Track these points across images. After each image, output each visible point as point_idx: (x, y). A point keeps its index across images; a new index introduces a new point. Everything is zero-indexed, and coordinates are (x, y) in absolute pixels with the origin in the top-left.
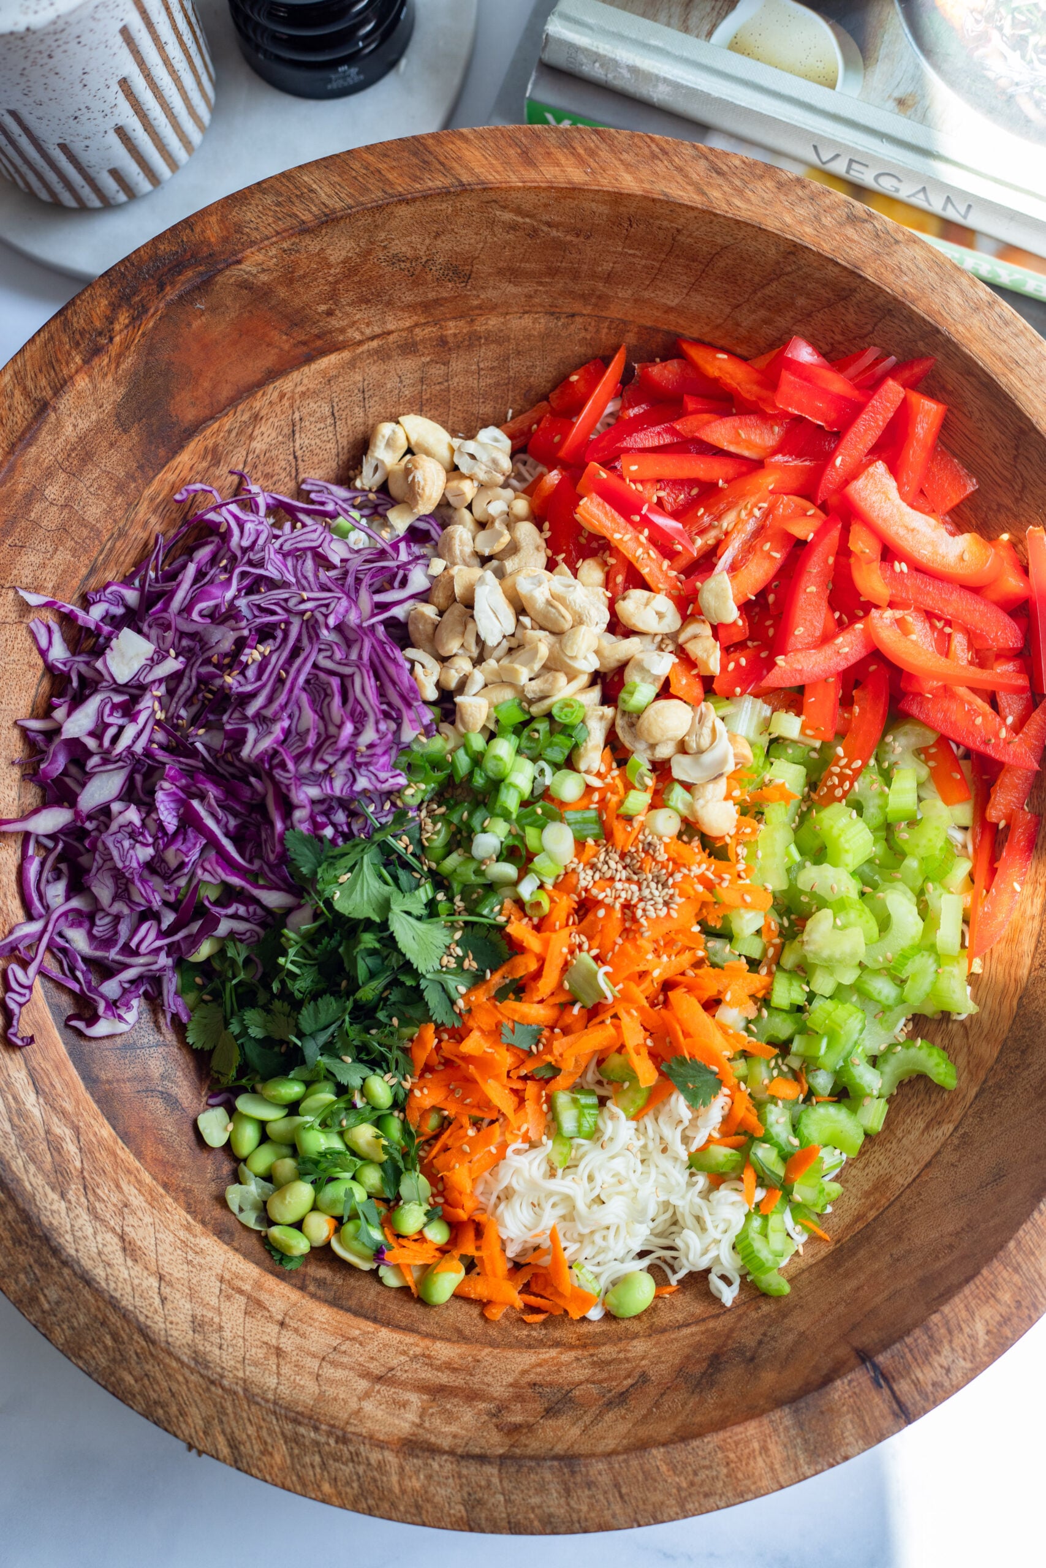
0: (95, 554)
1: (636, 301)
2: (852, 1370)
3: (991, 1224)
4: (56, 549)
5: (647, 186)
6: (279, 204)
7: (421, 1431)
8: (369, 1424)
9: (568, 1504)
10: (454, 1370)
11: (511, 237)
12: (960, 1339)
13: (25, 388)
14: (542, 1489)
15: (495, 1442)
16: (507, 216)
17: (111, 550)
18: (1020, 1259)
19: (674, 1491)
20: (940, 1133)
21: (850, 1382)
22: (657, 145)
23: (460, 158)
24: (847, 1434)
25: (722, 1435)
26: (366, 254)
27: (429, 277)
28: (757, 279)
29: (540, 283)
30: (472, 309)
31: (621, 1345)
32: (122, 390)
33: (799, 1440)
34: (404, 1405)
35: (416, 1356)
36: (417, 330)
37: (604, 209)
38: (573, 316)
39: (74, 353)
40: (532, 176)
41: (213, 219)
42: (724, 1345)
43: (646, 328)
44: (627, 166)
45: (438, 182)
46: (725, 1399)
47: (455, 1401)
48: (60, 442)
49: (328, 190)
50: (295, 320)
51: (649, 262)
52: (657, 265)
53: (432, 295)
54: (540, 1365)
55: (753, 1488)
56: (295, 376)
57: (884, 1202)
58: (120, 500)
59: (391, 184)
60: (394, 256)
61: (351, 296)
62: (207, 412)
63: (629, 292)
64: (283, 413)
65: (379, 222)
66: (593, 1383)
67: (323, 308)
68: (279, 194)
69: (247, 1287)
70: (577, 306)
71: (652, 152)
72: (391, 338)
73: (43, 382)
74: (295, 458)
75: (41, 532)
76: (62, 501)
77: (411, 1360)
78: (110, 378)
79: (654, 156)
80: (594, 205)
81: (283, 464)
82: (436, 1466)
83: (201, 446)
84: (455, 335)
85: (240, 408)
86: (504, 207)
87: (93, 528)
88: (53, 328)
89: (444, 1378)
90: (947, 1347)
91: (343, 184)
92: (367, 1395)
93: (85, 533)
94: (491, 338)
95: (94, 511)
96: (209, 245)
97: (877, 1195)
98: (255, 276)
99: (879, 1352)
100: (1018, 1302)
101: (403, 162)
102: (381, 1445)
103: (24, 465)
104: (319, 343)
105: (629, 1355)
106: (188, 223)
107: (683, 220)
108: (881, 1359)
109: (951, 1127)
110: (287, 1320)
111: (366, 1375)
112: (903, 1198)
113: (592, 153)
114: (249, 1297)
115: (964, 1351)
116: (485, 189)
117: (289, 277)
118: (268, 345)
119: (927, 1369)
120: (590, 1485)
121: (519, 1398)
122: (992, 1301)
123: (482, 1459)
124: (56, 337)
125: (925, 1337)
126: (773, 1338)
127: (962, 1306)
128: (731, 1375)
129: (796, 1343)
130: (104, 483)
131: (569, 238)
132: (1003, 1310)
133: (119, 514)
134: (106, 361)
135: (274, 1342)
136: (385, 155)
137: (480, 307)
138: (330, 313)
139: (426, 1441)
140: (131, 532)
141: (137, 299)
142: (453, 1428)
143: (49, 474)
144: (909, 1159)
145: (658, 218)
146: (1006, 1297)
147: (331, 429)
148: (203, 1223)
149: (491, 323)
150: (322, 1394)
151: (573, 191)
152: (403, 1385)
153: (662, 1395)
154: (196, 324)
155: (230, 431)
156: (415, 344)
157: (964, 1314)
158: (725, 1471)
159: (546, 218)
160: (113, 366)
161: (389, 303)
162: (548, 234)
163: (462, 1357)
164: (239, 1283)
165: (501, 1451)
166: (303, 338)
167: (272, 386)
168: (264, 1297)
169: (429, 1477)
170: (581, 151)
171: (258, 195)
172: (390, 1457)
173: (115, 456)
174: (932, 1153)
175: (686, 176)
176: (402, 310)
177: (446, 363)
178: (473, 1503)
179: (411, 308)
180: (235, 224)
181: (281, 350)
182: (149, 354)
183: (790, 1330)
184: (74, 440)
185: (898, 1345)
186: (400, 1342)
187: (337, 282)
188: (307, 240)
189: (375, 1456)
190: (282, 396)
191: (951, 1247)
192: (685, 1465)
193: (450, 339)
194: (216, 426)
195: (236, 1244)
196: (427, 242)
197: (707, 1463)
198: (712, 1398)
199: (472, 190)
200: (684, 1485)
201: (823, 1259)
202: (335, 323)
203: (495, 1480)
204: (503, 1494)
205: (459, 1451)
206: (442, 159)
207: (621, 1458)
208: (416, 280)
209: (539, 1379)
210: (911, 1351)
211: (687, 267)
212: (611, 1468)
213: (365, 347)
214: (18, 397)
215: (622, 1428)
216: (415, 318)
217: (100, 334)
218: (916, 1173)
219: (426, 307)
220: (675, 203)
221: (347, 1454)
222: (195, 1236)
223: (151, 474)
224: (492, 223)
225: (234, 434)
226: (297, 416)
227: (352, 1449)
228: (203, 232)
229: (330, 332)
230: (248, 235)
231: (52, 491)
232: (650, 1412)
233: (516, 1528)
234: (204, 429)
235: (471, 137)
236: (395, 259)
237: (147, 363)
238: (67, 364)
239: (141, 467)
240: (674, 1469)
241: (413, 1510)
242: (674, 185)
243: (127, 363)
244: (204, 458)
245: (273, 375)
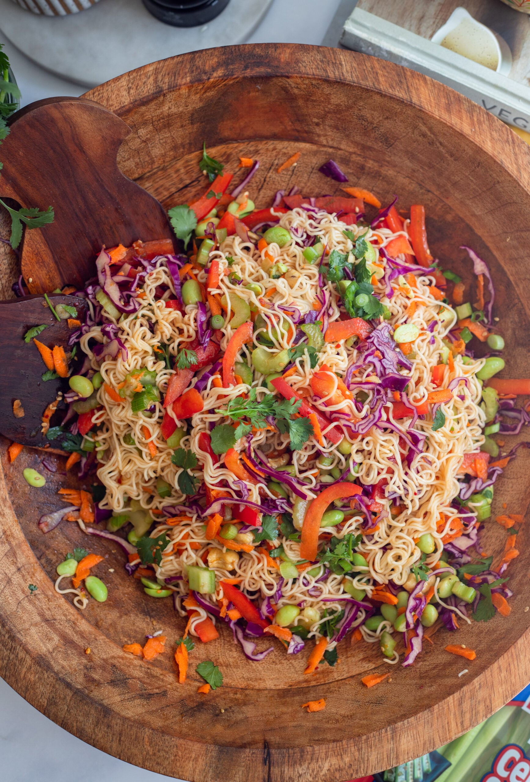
0: (146, 171)
1: (461, 202)
2: (257, 748)
3: (361, 722)
4: (129, 159)
5: (496, 153)
6: (322, 61)
7: (49, 656)
8: (28, 639)
9: (94, 729)
10: (83, 637)
11: (420, 139)
12: (314, 765)
13: (156, 78)
14: (87, 715)
15: (79, 681)
16: (424, 129)
17: (155, 173)
18: (363, 746)
19: (145, 753)
20: (367, 665)
21: (253, 753)
22: (512, 137)
23: (418, 89)
24: (237, 776)
25: (181, 741)
26: (349, 108)
27: (372, 135)
28: (522, 226)
29: (422, 168)
30: (384, 160)
31: (164, 672)
32: (201, 104)
33: (214, 765)
34: (50, 639)
35: (70, 620)
36: (354, 156)
37: (470, 152)
38: (429, 191)
39: (188, 75)
40: (446, 117)
41: (288, 51)
42: (209, 701)
43: (459, 217)
44: (492, 139)
45: (400, 94)
46: (194, 725)
47: (74, 651)
48: (159, 112)
49: (348, 68)
50: (300, 118)
51: (477, 188)
52: (480, 191)
53: (369, 144)
54: (122, 658)
55: (180, 773)
56: (286, 143)
57: (322, 681)
58: (171, 153)
59: (379, 83)
60: (362, 116)
61: (332, 122)
62: (235, 136)
63: (461, 196)
64: (270, 156)
65: (363, 97)
66: (141, 681)
67: (315, 120)
68: (325, 57)
69: (14, 543)
70: (433, 188)
71: (508, 139)
72: (340, 152)
73: (166, 80)
74: (265, 180)
75: (126, 147)
76: (144, 139)
77: (66, 621)
78: (198, 96)
79: (507, 141)
80: (466, 147)
81: (257, 180)
82: (46, 676)
83: (224, 150)
84: (370, 168)
85: (252, 143)
86: (425, 124)
87: (152, 159)
88: (186, 58)
89: (76, 638)
90: (306, 765)
91: (357, 69)
92: (36, 625)
93: (147, 159)
94: (385, 179)
95: (156, 151)
96: (279, 61)
97: (321, 676)
98: (292, 88)
99: (274, 748)
100: (351, 765)
101: (390, 76)
102: (27, 651)
103: (135, 113)
104: (305, 135)
105: (165, 678)
106: (276, 46)
107: (503, 179)
108: (273, 751)
109: (373, 666)
110: (22, 569)
111: (41, 615)
112: (331, 685)
113: (480, 123)
114: (12, 548)
115: (313, 771)
116: (420, 110)
117: (307, 98)
118: (281, 122)
119: (291, 769)
120: (109, 726)
121: (104, 668)
122: (339, 757)
123: (68, 685)
124: (185, 62)
125: (299, 754)
126: (233, 712)
127: (324, 751)
128: (204, 717)
129: (242, 720)
130: (169, 141)
131: (447, 155)
132: (342, 764)
133: (168, 159)
134: (201, 87)
135: (10, 575)
136: (384, 68)
137: (388, 162)
138: (317, 124)
139: (48, 662)
140: (169, 170)
141: (232, 67)
142: (65, 663)
143: (145, 123)
144: (346, 669)
145: (492, 171)
146: (347, 759)
147: (289, 177)
148: (13, 503)
149: (390, 172)
150: (16, 611)
151: (461, 135)
152: (56, 630)
153: (167, 706)
154: (252, 94)
155: (241, 151)
156: (349, 161)
157: (323, 755)
158: (173, 758)
159: (441, 140)
160: (203, 91)
161: (347, 136)
162: (438, 148)
163: (90, 633)
164: (12, 540)
165: (79, 687)
166: (299, 128)
167: (272, 142)
168: (19, 552)
169: (40, 679)
170: (475, 119)
171: (315, 52)
172: (28, 659)
173: (181, 132)
174: (358, 672)
175: (516, 159)
176: (352, 142)
177: (359, 178)
178: (52, 702)
179: (357, 144)
180: (297, 59)
181: (286, 128)
182: (223, 95)
183: (243, 713)
184: (166, 114)
185: (285, 750)
186: (67, 610)
187: (329, 112)
188: (325, 86)
189: (22, 654)
190: (274, 149)
191: (337, 721)
192: (156, 744)
193: (367, 169)
194: (236, 145)
195: (21, 520)
196: (381, 118)
197: (167, 749)
198: (187, 722)
199: (414, 107)
200: (151, 753)
201: (279, 690)
202: (317, 130)
203: (68, 698)
204: (68, 707)
205: (61, 675)
206: (409, 85)
207: (130, 723)
208: (366, 132)
209: (118, 664)
210: (289, 756)
211: (493, 201)
212: (123, 725)
213: (325, 149)
214: (151, 80)
215: (140, 710)
216: (356, 150)
217: (205, 73)
218: (345, 677)
219: (364, 148)
220: (504, 168)
221: (10, 646)
222: (5, 506)
223: (193, 150)
224: (415, 127)
225: (242, 153)
226: (276, 162)
227: (14, 645)
228: (280, 54)
229: (313, 133)
230: (299, 67)
231: (142, 132)
232: (156, 711)
233: (64, 725)
234: (230, 143)
235: (429, 82)
236: (361, 118)
237: (219, 99)
238: (182, 78)
239: (190, 144)
240: (151, 743)
241: (24, 689)
242: (508, 160)
243: (210, 94)
244: (222, 156)
245: (275, 137)
